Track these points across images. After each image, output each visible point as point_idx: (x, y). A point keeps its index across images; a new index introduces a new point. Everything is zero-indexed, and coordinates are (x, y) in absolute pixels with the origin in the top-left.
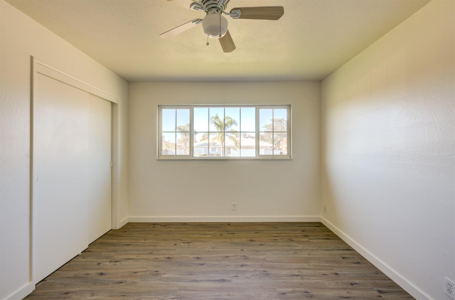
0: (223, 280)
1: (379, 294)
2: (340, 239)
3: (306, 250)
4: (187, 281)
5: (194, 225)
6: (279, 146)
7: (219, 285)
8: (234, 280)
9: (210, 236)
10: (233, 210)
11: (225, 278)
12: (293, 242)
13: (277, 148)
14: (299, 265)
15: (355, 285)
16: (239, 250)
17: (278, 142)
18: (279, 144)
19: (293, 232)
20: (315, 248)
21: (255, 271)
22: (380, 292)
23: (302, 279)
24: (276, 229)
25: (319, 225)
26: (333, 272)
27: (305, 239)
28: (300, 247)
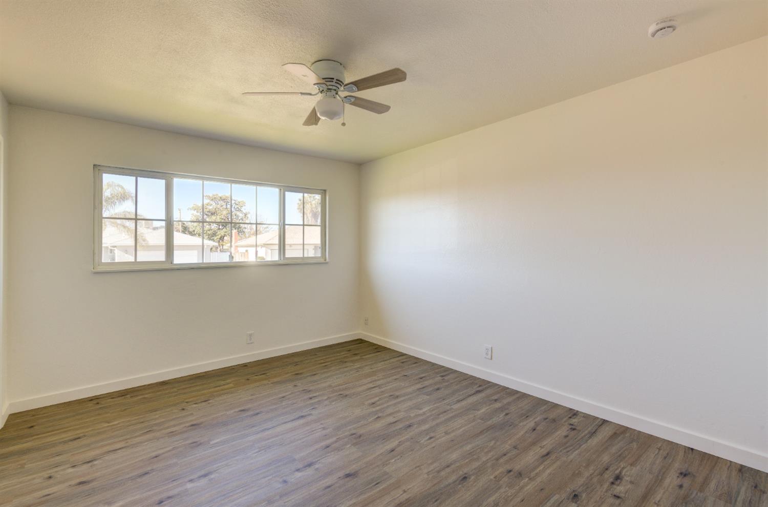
0: (302, 417)
1: (442, 378)
2: (390, 349)
3: (366, 366)
4: (257, 433)
5: (191, 379)
6: (223, 245)
7: (302, 421)
8: (313, 412)
9: (231, 385)
10: (249, 344)
11: (303, 414)
12: (347, 363)
13: (219, 248)
14: (369, 379)
15: (424, 378)
16: (290, 387)
17: (221, 237)
18: (223, 241)
19: (338, 354)
20: (373, 362)
21: (329, 398)
22: (442, 376)
23: (380, 388)
24: (316, 356)
25: (360, 341)
26: (402, 375)
27: (356, 358)
28: (357, 365)
